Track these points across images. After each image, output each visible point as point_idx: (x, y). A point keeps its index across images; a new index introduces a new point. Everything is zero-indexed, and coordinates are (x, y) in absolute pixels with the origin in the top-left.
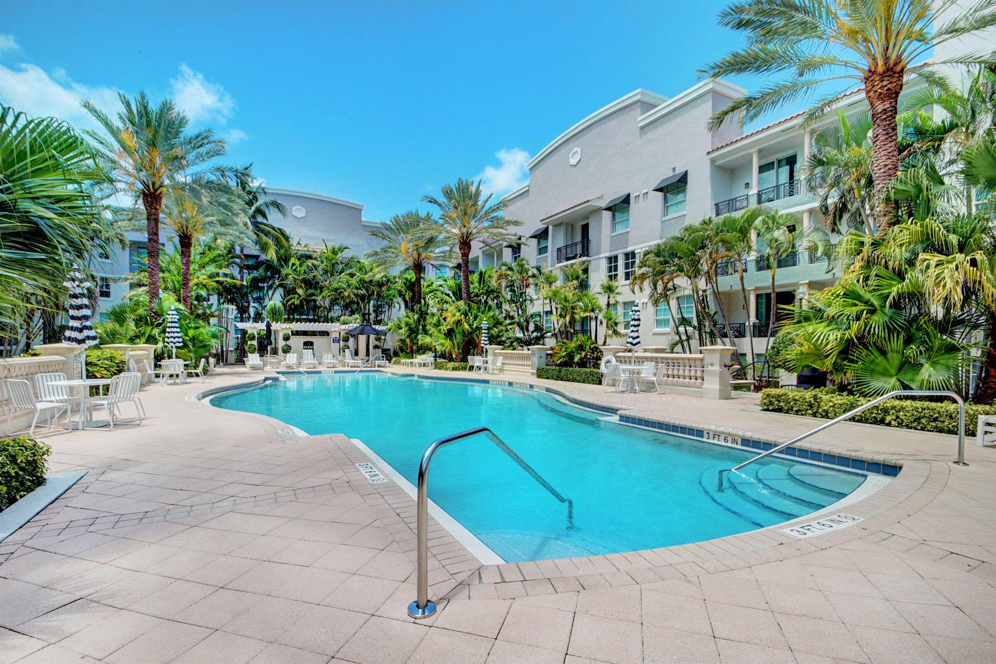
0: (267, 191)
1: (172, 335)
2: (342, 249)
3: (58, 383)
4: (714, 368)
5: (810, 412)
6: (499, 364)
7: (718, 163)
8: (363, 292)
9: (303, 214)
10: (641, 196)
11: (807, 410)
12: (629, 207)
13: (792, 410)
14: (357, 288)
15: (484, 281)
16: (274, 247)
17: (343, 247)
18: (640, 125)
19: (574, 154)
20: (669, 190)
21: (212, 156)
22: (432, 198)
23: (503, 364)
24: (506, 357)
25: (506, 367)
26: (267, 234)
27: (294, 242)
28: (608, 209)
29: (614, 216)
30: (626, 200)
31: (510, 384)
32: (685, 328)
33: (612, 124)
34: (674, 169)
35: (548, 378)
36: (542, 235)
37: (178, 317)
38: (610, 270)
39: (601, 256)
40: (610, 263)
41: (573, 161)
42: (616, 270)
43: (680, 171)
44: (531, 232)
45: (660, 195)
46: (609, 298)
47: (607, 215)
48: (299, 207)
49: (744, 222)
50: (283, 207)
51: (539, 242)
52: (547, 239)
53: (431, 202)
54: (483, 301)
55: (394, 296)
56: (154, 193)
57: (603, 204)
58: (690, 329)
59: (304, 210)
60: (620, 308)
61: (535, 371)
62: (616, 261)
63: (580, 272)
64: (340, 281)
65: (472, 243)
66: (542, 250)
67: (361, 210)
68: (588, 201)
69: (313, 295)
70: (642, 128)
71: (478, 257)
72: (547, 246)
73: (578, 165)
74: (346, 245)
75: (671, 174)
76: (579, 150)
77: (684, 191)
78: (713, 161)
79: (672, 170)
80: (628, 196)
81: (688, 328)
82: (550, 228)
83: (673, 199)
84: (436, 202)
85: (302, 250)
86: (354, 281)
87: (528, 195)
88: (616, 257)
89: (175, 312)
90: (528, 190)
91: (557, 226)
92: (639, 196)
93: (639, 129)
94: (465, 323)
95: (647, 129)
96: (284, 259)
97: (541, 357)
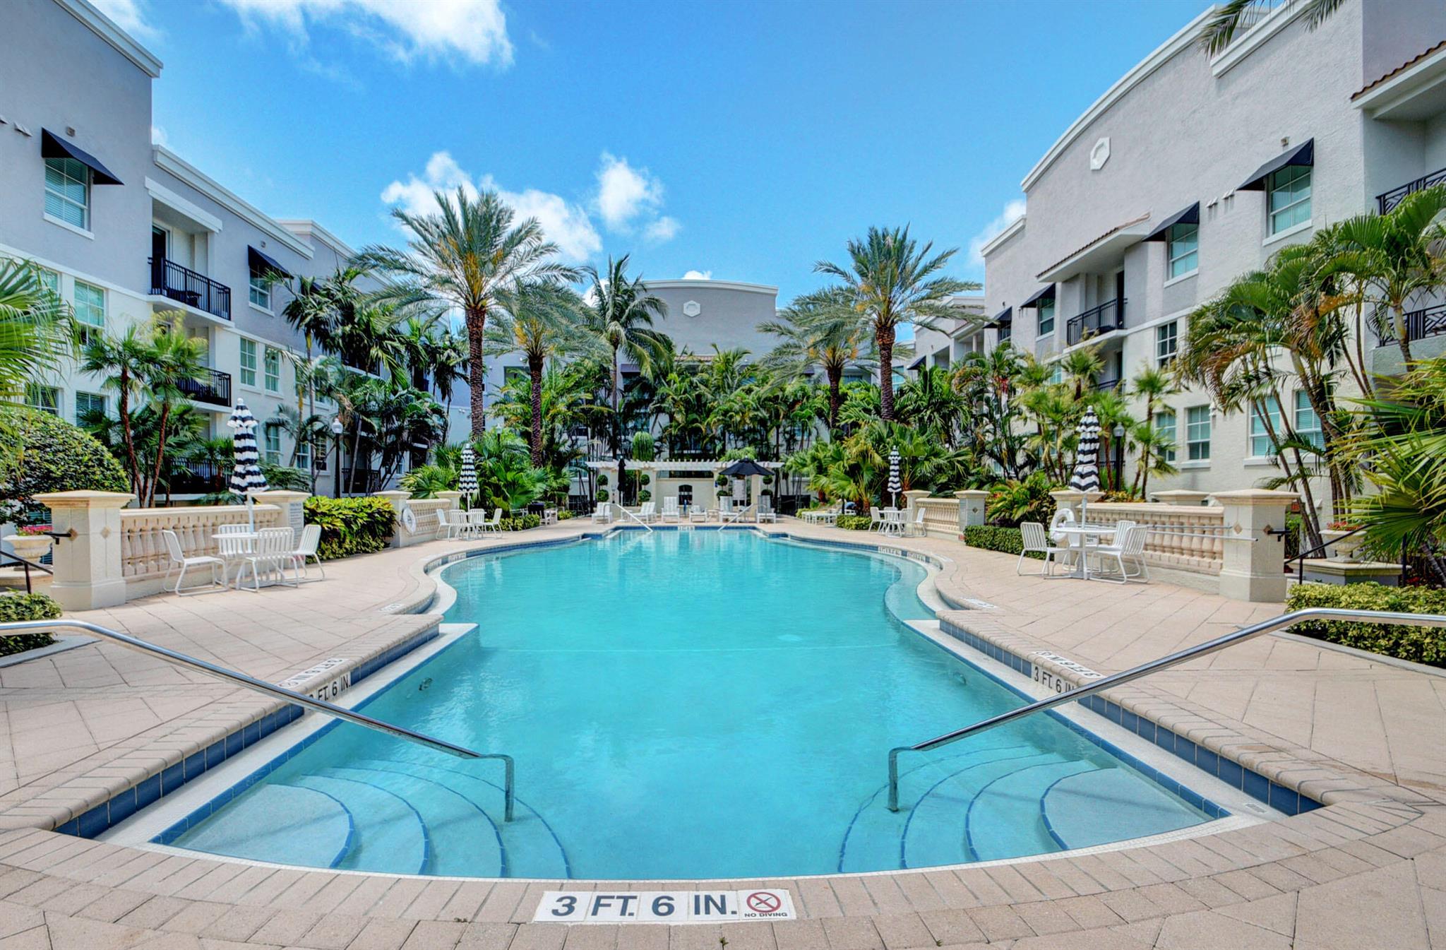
0: (647, 286)
1: (466, 479)
2: (738, 356)
3: (234, 535)
4: (1241, 536)
5: (1383, 642)
6: (919, 521)
7: (1380, 113)
8: (763, 414)
9: (697, 312)
10: (1221, 202)
11: (1378, 638)
12: (1197, 228)
13: (1346, 635)
14: (754, 410)
15: (931, 386)
16: (649, 359)
17: (742, 351)
18: (1217, 70)
19: (1098, 149)
20: (1278, 182)
21: (542, 253)
22: (831, 265)
23: (925, 520)
24: (928, 507)
25: (931, 526)
26: (642, 342)
27: (678, 351)
28: (1158, 236)
29: (1170, 252)
30: (1191, 217)
31: (904, 553)
32: (1297, 453)
33: (1163, 82)
34: (1285, 142)
35: (979, 546)
36: (1045, 300)
37: (473, 457)
38: (1163, 349)
39: (1146, 325)
40: (1164, 336)
41: (1096, 163)
42: (1173, 348)
43: (1296, 143)
44: (1028, 296)
45: (1259, 196)
46: (1151, 400)
47: (1156, 250)
48: (692, 302)
49: (1398, 224)
50: (662, 304)
51: (1040, 315)
52: (1052, 306)
53: (829, 271)
54: (926, 418)
55: (810, 418)
56: (475, 308)
57: (1147, 230)
58: (1309, 458)
59: (698, 305)
60: (1181, 421)
61: (962, 533)
62: (1174, 333)
63: (1092, 359)
64: (735, 399)
65: (896, 327)
66: (1045, 327)
67: (775, 295)
68: (1116, 229)
69: (695, 421)
70: (1221, 76)
71: (948, 349)
72: (1052, 319)
73: (1105, 170)
74: (746, 348)
75: (1279, 151)
76: (1106, 140)
77: (1307, 181)
78: (1368, 111)
79: (1281, 144)
80: (1196, 208)
81: (1303, 454)
82: (1059, 286)
83: (1283, 199)
84: (837, 270)
85: (687, 361)
86: (750, 399)
87: (1024, 236)
88: (1173, 325)
89: (470, 452)
90: (1023, 227)
91: (1070, 281)
92: (1215, 204)
93: (1214, 80)
94: (876, 455)
95: (1230, 76)
96: (661, 374)
97: (975, 510)
